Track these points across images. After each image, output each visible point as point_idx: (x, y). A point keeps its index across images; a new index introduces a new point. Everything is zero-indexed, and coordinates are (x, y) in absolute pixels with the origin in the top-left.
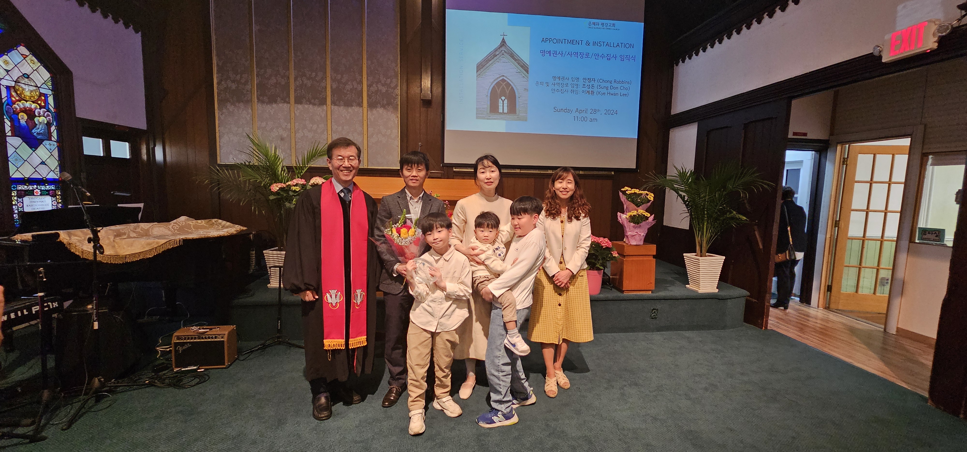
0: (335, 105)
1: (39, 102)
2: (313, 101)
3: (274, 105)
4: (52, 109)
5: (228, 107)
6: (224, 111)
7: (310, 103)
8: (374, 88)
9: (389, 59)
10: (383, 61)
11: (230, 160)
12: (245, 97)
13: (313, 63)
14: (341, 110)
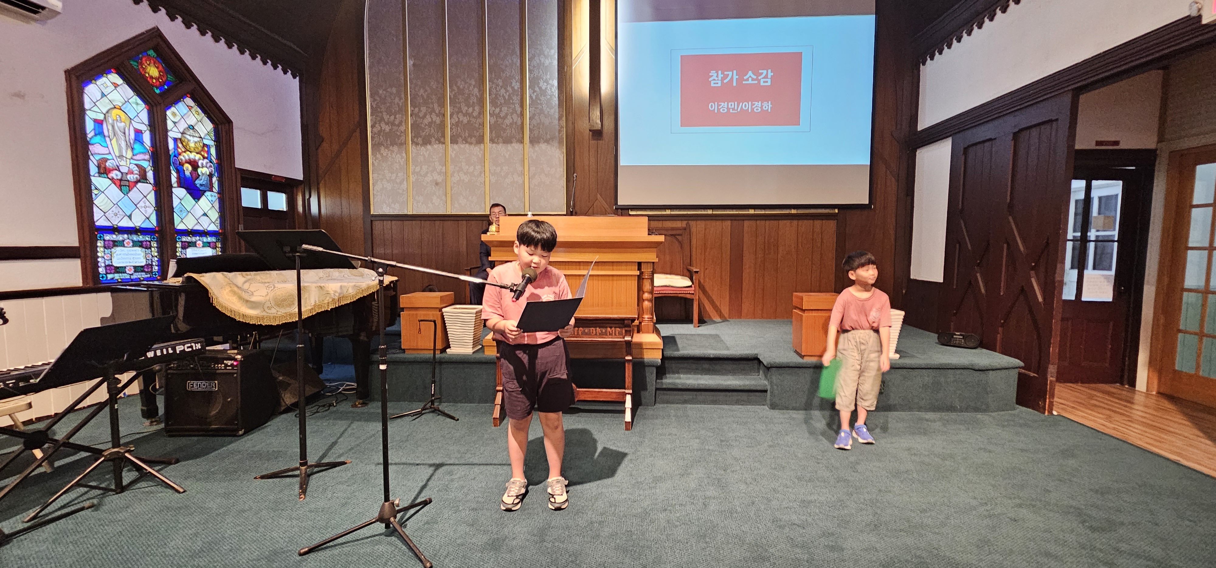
0: (494, 142)
1: (203, 153)
2: (469, 140)
3: (429, 147)
4: (214, 160)
5: (382, 152)
6: (378, 156)
7: (467, 142)
8: (536, 122)
9: (553, 86)
10: (546, 88)
11: (384, 209)
12: (399, 139)
13: (469, 97)
14: (501, 148)
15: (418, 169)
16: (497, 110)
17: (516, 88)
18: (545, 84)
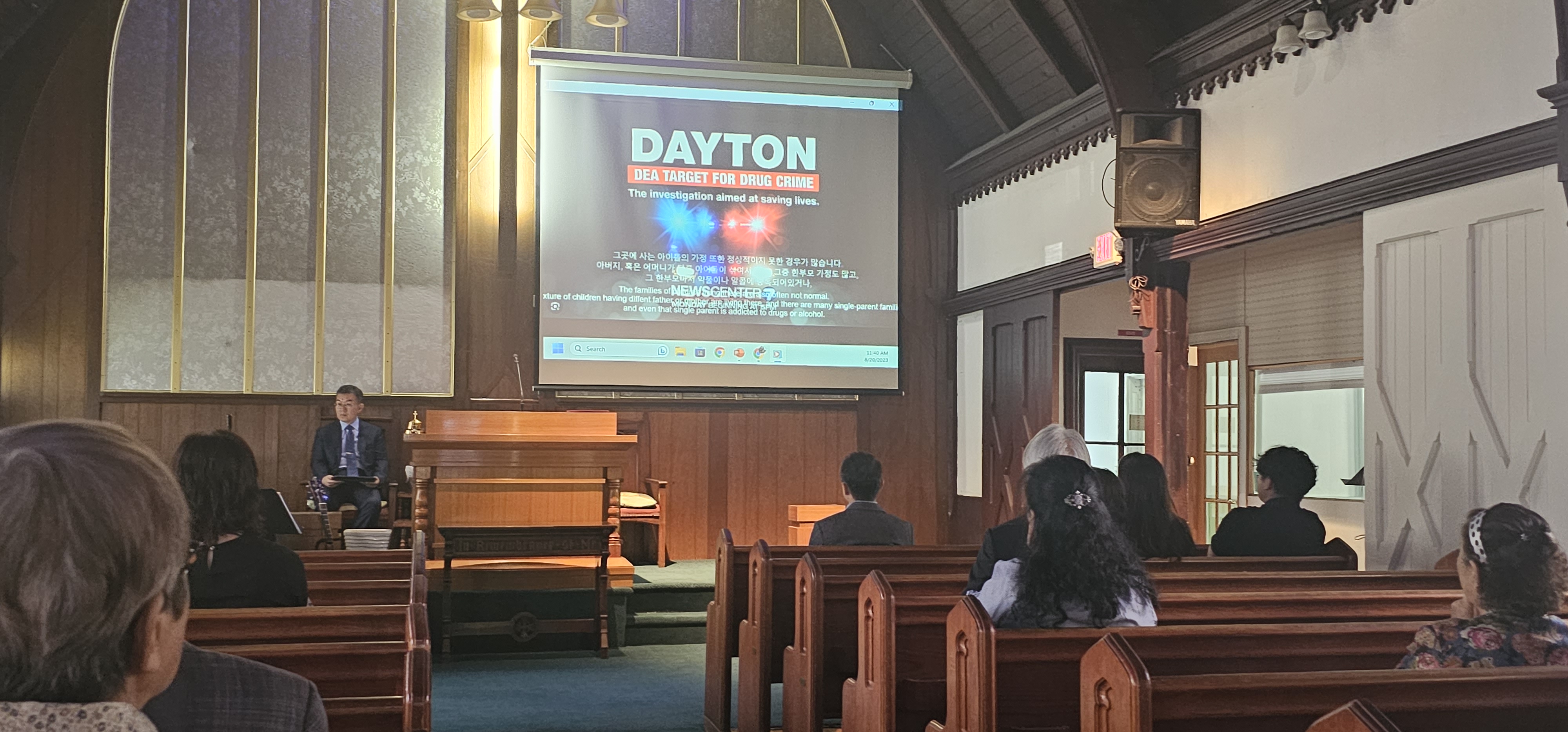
0: (335, 280)
2: (290, 274)
3: (217, 283)
5: (127, 287)
6: (121, 292)
7: (285, 278)
9: (436, 198)
10: (425, 201)
11: (125, 384)
12: (161, 268)
13: (292, 206)
14: (347, 290)
15: (196, 317)
16: (341, 230)
17: (374, 197)
18: (424, 195)
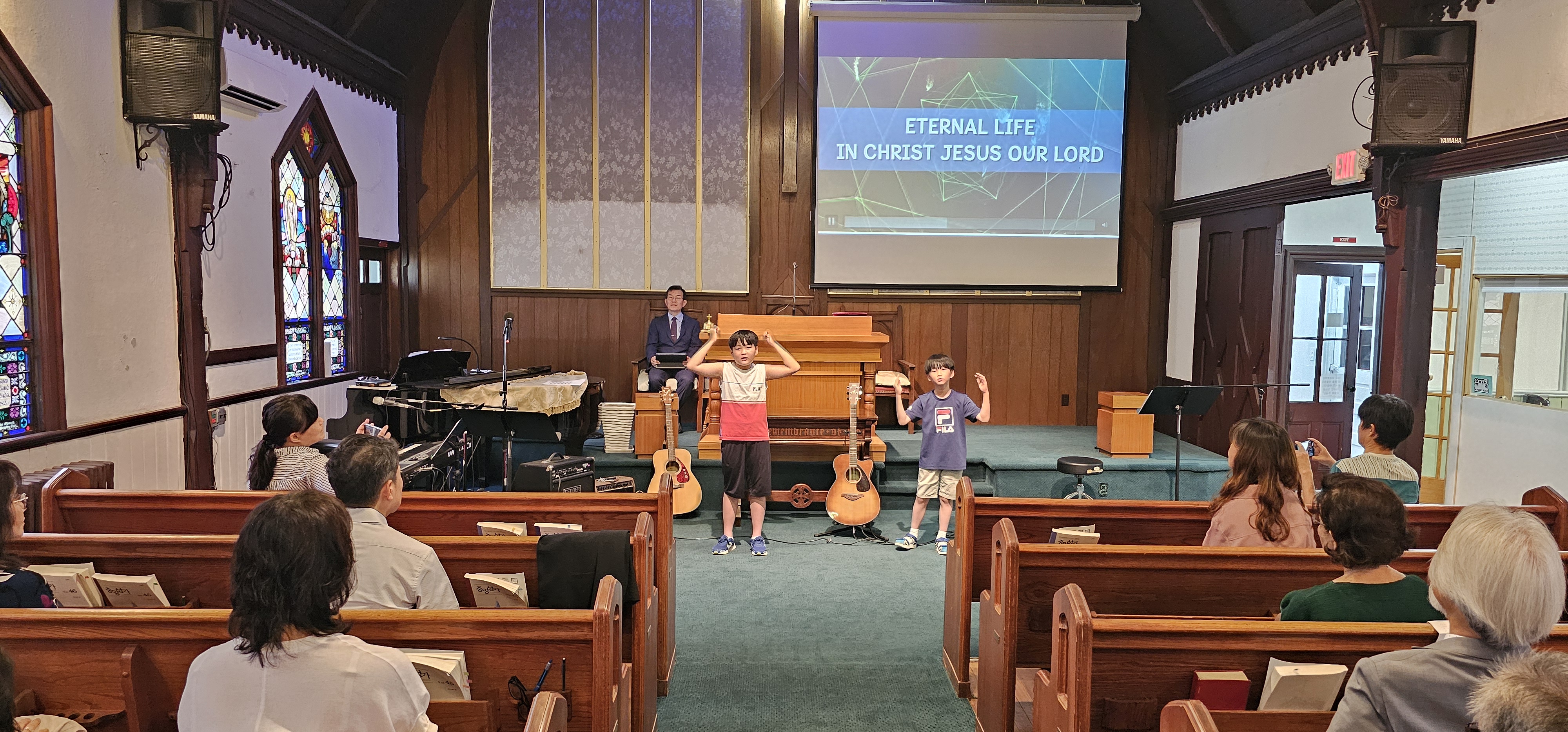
0: (657, 200)
1: (334, 224)
2: (625, 196)
3: (571, 203)
5: (507, 207)
6: (502, 212)
7: (622, 199)
8: (711, 176)
9: (735, 132)
10: (726, 135)
11: (508, 282)
12: (530, 192)
13: (626, 141)
14: (665, 208)
15: (556, 231)
16: (662, 160)
17: (687, 132)
18: (725, 130)
